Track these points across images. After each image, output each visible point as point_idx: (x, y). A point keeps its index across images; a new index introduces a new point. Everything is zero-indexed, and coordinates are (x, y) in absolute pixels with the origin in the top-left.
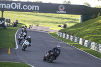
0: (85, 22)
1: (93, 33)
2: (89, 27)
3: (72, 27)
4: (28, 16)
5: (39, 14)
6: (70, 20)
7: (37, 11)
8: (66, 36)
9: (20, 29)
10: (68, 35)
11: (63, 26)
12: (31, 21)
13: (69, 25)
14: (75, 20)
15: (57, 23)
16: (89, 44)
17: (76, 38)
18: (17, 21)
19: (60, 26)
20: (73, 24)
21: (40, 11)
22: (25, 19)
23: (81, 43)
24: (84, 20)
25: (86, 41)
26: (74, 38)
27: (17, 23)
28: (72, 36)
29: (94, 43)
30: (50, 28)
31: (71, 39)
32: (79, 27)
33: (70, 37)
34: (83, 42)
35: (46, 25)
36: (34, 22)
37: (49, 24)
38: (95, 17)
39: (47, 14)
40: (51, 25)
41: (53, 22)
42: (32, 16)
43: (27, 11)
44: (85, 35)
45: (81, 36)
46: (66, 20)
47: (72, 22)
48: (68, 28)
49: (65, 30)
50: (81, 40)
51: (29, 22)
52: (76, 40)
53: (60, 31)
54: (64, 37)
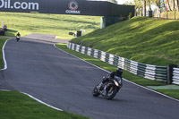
0: (109, 27)
1: (122, 43)
2: (115, 34)
3: (90, 35)
4: (22, 19)
5: (39, 15)
6: (87, 25)
7: (35, 10)
8: (80, 48)
9: (10, 38)
10: (84, 47)
11: (76, 33)
12: (26, 26)
13: (84, 32)
14: (95, 24)
15: (66, 29)
16: (116, 60)
17: (96, 51)
18: (5, 26)
19: (71, 34)
20: (91, 30)
21: (41, 11)
22: (17, 24)
23: (103, 58)
24: (107, 23)
25: (111, 56)
26: (93, 52)
27: (6, 30)
28: (90, 49)
29: (123, 59)
30: (57, 37)
31: (89, 53)
32: (99, 35)
33: (86, 50)
34: (107, 57)
35: (51, 33)
36: (31, 28)
37: (55, 31)
38: (124, 20)
39: (51, 16)
41: (61, 28)
42: (28, 19)
43: (21, 10)
44: (110, 47)
45: (103, 48)
46: (81, 25)
47: (89, 27)
48: (84, 37)
49: (79, 39)
50: (103, 53)
51: (24, 28)
52: (96, 54)
53: (72, 41)
54: (77, 49)
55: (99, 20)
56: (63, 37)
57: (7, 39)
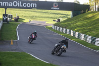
0: (75, 17)
1: (82, 26)
2: (79, 21)
3: (65, 21)
4: (27, 12)
5: (37, 10)
6: (63, 16)
7: (35, 8)
8: (59, 29)
9: (21, 23)
10: (61, 28)
11: (57, 20)
12: (30, 17)
13: (62, 20)
14: (67, 15)
15: (52, 18)
16: (79, 35)
17: (68, 30)
18: (18, 16)
19: (54, 21)
20: (65, 19)
21: (38, 8)
22: (25, 15)
23: (72, 34)
24: (74, 15)
25: (77, 33)
26: (66, 31)
27: (18, 18)
28: (64, 29)
29: (83, 35)
30: (46, 23)
31: (64, 31)
32: (70, 21)
33: (63, 30)
34: (74, 33)
35: (43, 20)
36: (32, 18)
37: (45, 19)
39: (43, 11)
40: (47, 19)
41: (49, 18)
42: (31, 12)
43: (27, 8)
44: (76, 28)
45: (72, 29)
46: (59, 16)
47: (64, 17)
48: (62, 22)
49: (58, 24)
50: (72, 32)
51: (28, 17)
52: (68, 32)
53: (55, 25)
54: (58, 29)
55: (70, 13)
56: (50, 23)
57: (19, 24)
